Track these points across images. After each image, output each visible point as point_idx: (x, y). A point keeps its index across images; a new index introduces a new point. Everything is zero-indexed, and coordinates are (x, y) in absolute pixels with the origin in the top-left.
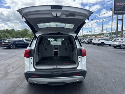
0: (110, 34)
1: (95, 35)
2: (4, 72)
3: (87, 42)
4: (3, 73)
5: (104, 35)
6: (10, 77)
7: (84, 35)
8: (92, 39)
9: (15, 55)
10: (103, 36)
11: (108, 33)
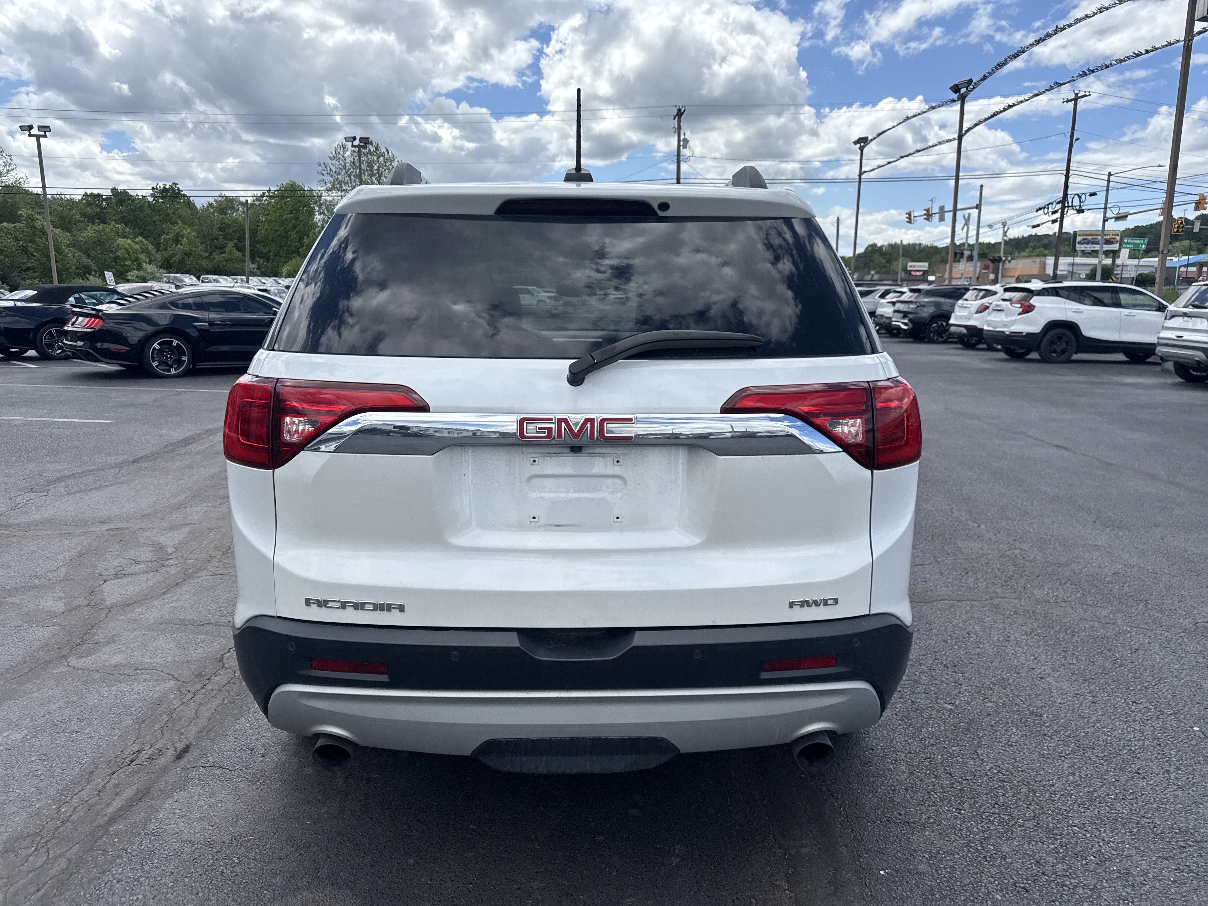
0: (1143, 243)
1: (982, 256)
2: (60, 606)
3: (902, 324)
4: (51, 615)
5: (1073, 252)
6: (118, 659)
7: (873, 249)
8: (958, 293)
9: (186, 442)
10: (1064, 262)
11: (1121, 226)
